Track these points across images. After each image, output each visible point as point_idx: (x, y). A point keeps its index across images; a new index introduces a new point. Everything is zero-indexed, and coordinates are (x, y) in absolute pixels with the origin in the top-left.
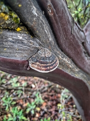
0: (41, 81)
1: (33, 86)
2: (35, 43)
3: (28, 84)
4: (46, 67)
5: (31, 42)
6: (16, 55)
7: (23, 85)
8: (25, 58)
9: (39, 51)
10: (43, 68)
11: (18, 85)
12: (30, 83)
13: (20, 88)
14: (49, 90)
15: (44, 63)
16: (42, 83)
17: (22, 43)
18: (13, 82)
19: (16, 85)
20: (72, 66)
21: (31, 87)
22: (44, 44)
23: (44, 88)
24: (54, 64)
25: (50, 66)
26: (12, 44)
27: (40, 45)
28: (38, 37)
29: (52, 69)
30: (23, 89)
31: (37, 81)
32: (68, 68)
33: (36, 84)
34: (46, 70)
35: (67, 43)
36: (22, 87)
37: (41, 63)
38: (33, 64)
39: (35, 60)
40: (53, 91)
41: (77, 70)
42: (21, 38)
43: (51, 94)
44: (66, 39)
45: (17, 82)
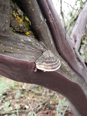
0: (34, 101)
1: (27, 107)
2: (40, 46)
3: (21, 105)
4: (52, 65)
5: (37, 45)
6: (26, 56)
7: (16, 108)
8: (33, 60)
9: (44, 53)
10: (50, 67)
11: (11, 108)
12: (23, 104)
13: (13, 112)
14: (43, 109)
15: (50, 63)
16: (35, 103)
17: (31, 45)
18: (6, 107)
19: (9, 110)
20: (69, 69)
21: (25, 109)
22: (47, 47)
23: (39, 106)
24: (57, 63)
25: (55, 65)
26: (23, 45)
27: (44, 47)
28: (43, 40)
29: (57, 67)
30: (17, 111)
31: (30, 101)
32: (66, 72)
33: (30, 105)
34: (52, 69)
35: (63, 47)
36: (16, 110)
37: (47, 63)
38: (40, 64)
39: (42, 61)
40: (47, 109)
41: (73, 73)
42: (30, 40)
43: (46, 112)
44: (62, 43)
45: (10, 106)
